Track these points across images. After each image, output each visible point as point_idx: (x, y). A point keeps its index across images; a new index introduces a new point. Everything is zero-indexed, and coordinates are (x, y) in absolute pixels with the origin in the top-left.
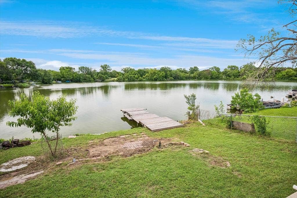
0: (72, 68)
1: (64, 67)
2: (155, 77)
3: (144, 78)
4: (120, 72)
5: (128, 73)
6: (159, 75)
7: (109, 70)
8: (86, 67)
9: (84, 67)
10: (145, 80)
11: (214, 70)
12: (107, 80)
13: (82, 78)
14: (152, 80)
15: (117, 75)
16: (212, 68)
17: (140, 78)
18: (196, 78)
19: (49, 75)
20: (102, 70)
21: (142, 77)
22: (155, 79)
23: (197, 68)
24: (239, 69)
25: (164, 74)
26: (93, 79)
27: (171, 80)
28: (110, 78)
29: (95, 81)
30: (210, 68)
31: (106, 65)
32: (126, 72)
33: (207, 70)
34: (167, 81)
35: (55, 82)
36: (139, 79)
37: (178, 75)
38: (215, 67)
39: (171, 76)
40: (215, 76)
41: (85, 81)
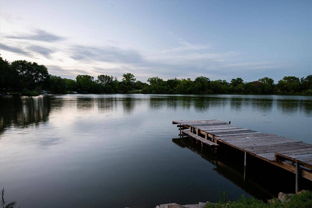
0: (91, 77)
1: (81, 76)
2: (189, 89)
3: (175, 90)
4: (145, 84)
5: (155, 84)
6: (194, 87)
7: (132, 79)
8: (106, 76)
9: (103, 76)
10: (176, 92)
11: (264, 82)
12: (130, 91)
13: (101, 88)
14: (186, 93)
15: (142, 86)
16: (263, 80)
17: (170, 90)
18: (241, 92)
19: (63, 84)
20: (125, 80)
21: (173, 89)
22: (189, 91)
23: (242, 80)
24: (300, 81)
25: (201, 85)
26: (114, 89)
27: (210, 93)
28: (133, 89)
29: (116, 92)
30: (259, 80)
31: (130, 74)
32: (153, 83)
33: (256, 82)
34: (205, 94)
35: (70, 92)
36: (168, 91)
37: (218, 86)
38: (266, 78)
39: (209, 88)
40: (267, 89)
41: (105, 92)
